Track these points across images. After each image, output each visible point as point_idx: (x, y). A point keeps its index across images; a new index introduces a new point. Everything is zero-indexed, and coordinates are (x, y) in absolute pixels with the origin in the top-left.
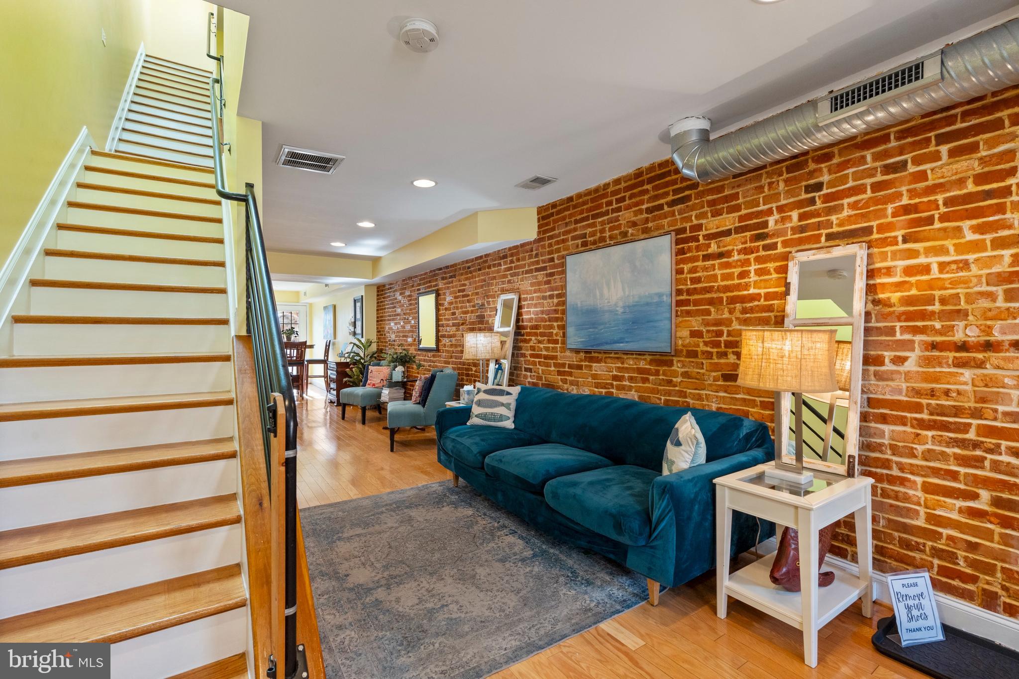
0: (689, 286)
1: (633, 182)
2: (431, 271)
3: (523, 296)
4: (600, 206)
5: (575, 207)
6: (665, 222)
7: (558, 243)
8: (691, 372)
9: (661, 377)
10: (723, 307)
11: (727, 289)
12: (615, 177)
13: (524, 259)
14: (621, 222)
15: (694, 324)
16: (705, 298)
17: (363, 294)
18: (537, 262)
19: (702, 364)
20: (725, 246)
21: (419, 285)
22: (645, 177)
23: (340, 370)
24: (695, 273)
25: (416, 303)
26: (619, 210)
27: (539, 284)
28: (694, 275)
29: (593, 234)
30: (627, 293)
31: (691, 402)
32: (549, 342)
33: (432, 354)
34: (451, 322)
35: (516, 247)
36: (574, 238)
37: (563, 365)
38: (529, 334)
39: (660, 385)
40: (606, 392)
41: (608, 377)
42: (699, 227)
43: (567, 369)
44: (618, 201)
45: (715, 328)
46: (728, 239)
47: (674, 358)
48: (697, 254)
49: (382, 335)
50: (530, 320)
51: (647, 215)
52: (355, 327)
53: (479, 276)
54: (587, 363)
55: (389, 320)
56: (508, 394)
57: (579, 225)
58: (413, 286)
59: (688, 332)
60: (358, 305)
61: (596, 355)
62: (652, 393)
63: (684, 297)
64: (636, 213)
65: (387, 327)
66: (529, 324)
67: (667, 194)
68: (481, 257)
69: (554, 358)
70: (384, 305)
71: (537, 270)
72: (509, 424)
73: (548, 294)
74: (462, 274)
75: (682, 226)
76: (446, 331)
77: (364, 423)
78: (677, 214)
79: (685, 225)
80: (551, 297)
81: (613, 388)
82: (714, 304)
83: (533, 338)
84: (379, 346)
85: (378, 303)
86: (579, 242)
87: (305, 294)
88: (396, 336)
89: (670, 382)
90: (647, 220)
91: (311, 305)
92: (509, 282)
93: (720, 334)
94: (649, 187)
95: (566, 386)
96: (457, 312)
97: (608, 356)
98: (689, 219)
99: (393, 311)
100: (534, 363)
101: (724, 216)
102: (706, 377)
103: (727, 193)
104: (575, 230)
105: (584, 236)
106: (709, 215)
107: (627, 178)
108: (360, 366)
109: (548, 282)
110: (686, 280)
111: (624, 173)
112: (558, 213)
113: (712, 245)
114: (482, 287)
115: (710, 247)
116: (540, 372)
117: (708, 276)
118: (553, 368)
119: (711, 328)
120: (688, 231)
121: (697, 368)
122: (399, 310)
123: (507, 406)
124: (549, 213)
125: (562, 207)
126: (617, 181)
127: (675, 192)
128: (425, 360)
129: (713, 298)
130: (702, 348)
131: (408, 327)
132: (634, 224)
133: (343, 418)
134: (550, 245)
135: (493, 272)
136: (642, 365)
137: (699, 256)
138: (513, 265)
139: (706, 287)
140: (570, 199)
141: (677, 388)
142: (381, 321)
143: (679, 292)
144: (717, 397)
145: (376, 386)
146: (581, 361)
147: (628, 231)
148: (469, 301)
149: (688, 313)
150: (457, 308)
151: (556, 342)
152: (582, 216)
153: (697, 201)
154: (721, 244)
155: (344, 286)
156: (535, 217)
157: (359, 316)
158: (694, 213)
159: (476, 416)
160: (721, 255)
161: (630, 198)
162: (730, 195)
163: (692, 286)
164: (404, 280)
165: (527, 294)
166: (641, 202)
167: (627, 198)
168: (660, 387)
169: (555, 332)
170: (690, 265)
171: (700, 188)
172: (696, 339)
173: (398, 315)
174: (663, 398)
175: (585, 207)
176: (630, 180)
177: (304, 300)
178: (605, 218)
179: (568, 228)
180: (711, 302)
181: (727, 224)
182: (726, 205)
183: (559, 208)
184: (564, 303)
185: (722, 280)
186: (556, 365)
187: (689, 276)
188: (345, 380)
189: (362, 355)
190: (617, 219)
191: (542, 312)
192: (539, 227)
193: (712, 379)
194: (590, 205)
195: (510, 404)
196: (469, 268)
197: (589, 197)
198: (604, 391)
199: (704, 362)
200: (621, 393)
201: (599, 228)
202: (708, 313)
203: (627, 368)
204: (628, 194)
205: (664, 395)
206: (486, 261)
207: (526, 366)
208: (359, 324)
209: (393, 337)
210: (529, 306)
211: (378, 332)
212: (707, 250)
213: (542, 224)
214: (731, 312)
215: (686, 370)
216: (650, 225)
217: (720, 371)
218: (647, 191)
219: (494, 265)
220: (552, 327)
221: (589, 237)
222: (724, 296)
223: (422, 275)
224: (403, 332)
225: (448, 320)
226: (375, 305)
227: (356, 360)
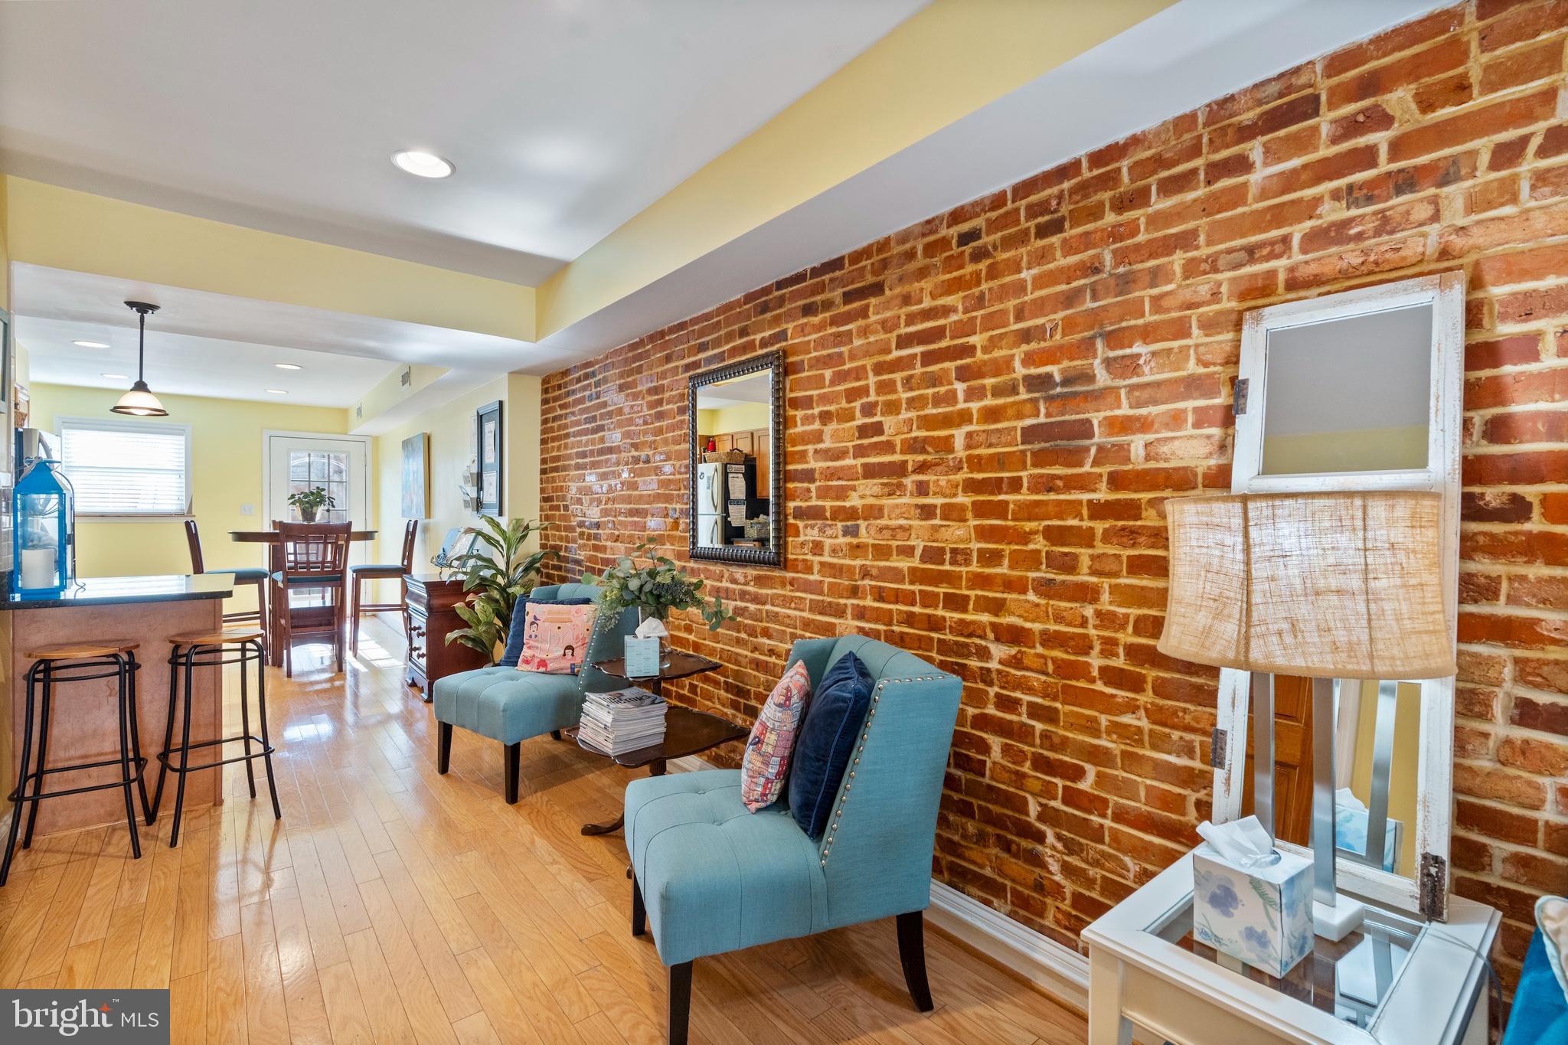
2: (749, 298)
17: (505, 398)
23: (436, 602)
25: (682, 411)
33: (752, 572)
49: (557, 508)
52: (480, 488)
53: (1043, 260)
55: (578, 467)
58: (669, 359)
60: (490, 427)
65: (573, 488)
70: (566, 426)
74: (922, 273)
77: (512, 797)
84: (547, 537)
85: (545, 422)
87: (359, 411)
88: (605, 513)
91: (376, 440)
96: (890, 423)
99: (593, 442)
108: (496, 595)
114: (1070, 299)
122: (615, 437)
131: (649, 485)
133: (444, 768)
142: (556, 469)
145: (551, 666)
150: (892, 408)
155: (450, 374)
157: (490, 457)
164: (633, 348)
173: (610, 450)
177: (357, 427)
188: (451, 636)
189: (501, 565)
208: (490, 479)
209: (594, 514)
211: (545, 500)
223: (706, 317)
224: (628, 500)
225: (840, 454)
226: (538, 428)
227: (483, 579)
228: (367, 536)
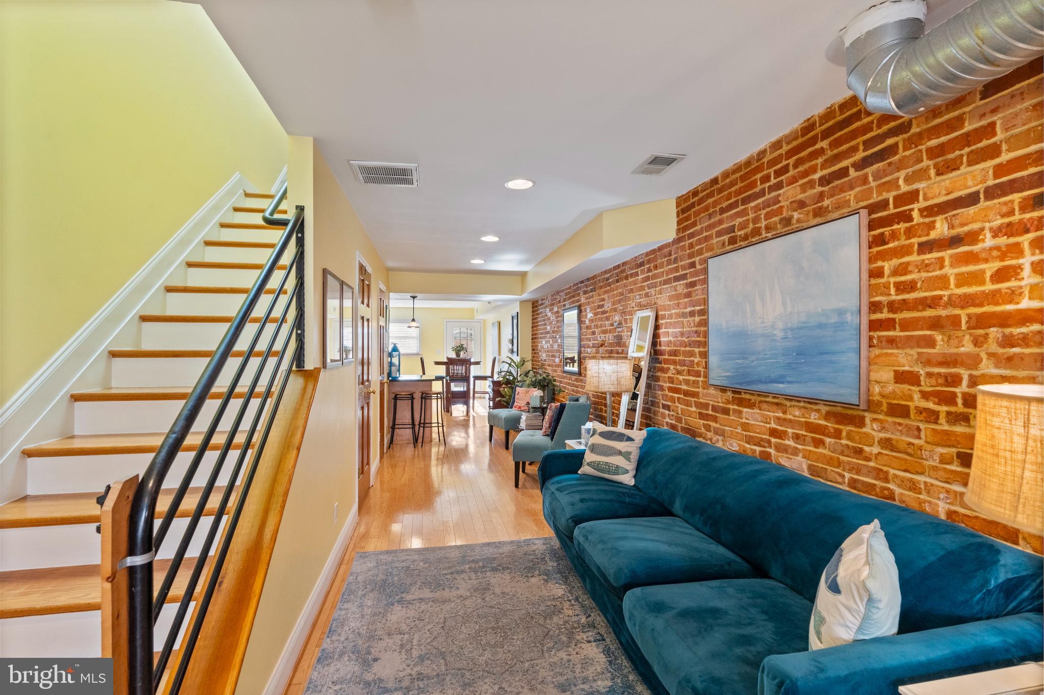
0: (894, 298)
1: (800, 140)
2: (574, 285)
3: (660, 313)
4: (753, 185)
5: (720, 191)
6: (851, 195)
7: (699, 242)
8: (897, 441)
9: (844, 442)
10: (960, 334)
11: (967, 301)
12: (774, 139)
13: (662, 266)
14: (781, 204)
15: (902, 359)
16: (924, 318)
17: (519, 311)
18: (676, 269)
19: (919, 429)
20: (963, 225)
21: (565, 300)
22: (818, 130)
23: (496, 388)
24: (905, 274)
25: (561, 320)
26: (779, 186)
27: (678, 297)
28: (903, 278)
29: (743, 226)
30: (789, 309)
31: (898, 490)
32: (689, 373)
33: (575, 377)
34: (591, 343)
35: (653, 252)
36: (719, 234)
37: (706, 406)
38: (666, 361)
39: (842, 453)
40: (761, 452)
41: (764, 430)
42: (913, 196)
43: (710, 412)
44: (778, 173)
45: (943, 370)
46: (972, 210)
47: (866, 414)
48: (908, 242)
49: (536, 353)
50: (669, 343)
51: (820, 189)
52: (513, 345)
53: (617, 289)
54: (736, 407)
55: (541, 338)
56: (630, 439)
57: (725, 215)
58: (560, 302)
59: (892, 374)
60: (515, 321)
61: (747, 396)
62: (829, 464)
63: (884, 315)
64: (804, 188)
65: (539, 346)
66: (667, 349)
67: (855, 149)
68: (618, 266)
69: (695, 395)
70: (537, 322)
71: (677, 279)
72: (628, 479)
73: (689, 309)
74: (601, 287)
75: (880, 198)
76: (587, 353)
77: (507, 447)
78: (871, 179)
79: (885, 195)
80: (692, 314)
81: (770, 447)
82: (942, 327)
83: (672, 367)
85: (533, 319)
86: (726, 238)
88: (547, 356)
89: (859, 452)
90: (821, 197)
91: (485, 321)
92: (647, 295)
93: (955, 380)
94: (824, 144)
95: (709, 435)
96: (597, 330)
97: (763, 399)
98: (894, 184)
99: (544, 329)
100: (673, 400)
101: (964, 169)
102: (925, 454)
103: (968, 127)
104: (720, 222)
105: (732, 229)
106: (932, 172)
107: (789, 138)
109: (688, 295)
110: (887, 286)
111: (787, 131)
112: (700, 202)
113: (938, 225)
114: (620, 301)
115: (934, 228)
116: (680, 412)
117: (931, 278)
118: (694, 409)
119: (936, 370)
120: (891, 206)
121: (908, 436)
122: (549, 328)
123: (627, 455)
124: (689, 203)
125: (705, 193)
126: (777, 145)
127: (867, 144)
128: (569, 384)
129: (939, 317)
130: (918, 401)
131: (555, 346)
132: (801, 204)
133: (490, 439)
134: (691, 246)
135: (631, 284)
136: (814, 418)
137: (911, 246)
138: (650, 274)
139: (926, 298)
140: (715, 181)
141: (872, 464)
142: (535, 338)
143: (875, 307)
144: (948, 491)
145: (522, 409)
146: (728, 402)
147: (792, 217)
148: (607, 319)
149: (891, 342)
150: (597, 327)
151: (698, 374)
152: (730, 202)
153: (908, 153)
154: (956, 222)
155: (499, 303)
156: (674, 211)
157: (515, 333)
158: (902, 174)
159: (588, 464)
160: (955, 241)
161: (796, 166)
162: (976, 130)
163: (900, 297)
164: (552, 296)
165: (665, 310)
166: (814, 170)
167: (791, 167)
168: (842, 458)
169: (696, 360)
170: (895, 262)
171: (915, 130)
172: (906, 387)
173: (548, 332)
174: (847, 475)
175: (733, 189)
176: (796, 138)
177: (478, 317)
178: (760, 201)
179: (712, 220)
180: (936, 324)
181: (970, 183)
182: (967, 150)
183: (701, 195)
184: (705, 323)
185: (958, 286)
186: (699, 405)
187: (892, 280)
188: (499, 399)
189: (515, 374)
190: (776, 201)
191: (682, 334)
192: (679, 223)
193: (937, 458)
194: (740, 185)
195: (629, 453)
196: (608, 279)
197: (738, 175)
198: (758, 449)
199: (922, 426)
200: (782, 457)
201: (751, 216)
202: (930, 342)
203: (790, 421)
204: (791, 161)
205: (850, 471)
206: (623, 271)
207: (664, 402)
208: (515, 341)
209: (544, 356)
210: (667, 325)
211: (533, 350)
212: (928, 235)
213: (681, 220)
214: (976, 343)
215: (888, 435)
216: (826, 202)
217: (954, 446)
218: (822, 151)
219: (632, 275)
220: (692, 354)
221: (739, 230)
222: (963, 314)
223: (567, 289)
224: (552, 351)
225: (590, 340)
226: (531, 322)
227: (508, 379)
228: (478, 363)
